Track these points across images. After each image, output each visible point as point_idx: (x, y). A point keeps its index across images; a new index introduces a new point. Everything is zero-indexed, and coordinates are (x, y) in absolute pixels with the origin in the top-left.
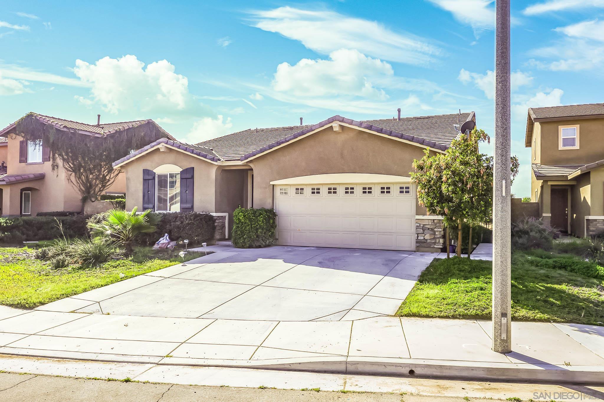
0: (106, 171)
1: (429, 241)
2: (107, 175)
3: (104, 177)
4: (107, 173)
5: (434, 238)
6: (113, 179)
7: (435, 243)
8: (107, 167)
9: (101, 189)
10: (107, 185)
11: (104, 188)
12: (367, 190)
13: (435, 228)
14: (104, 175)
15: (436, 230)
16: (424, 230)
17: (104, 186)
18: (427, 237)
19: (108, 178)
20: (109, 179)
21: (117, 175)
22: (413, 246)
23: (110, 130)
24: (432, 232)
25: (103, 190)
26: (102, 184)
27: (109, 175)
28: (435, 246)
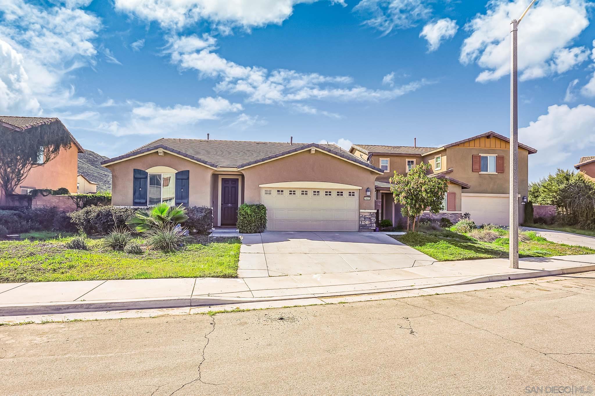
0: (21, 165)
1: (368, 225)
2: (21, 169)
3: (19, 171)
4: (21, 168)
5: (371, 223)
6: (26, 174)
7: (371, 226)
8: (21, 161)
9: (17, 183)
10: (21, 179)
11: (19, 182)
12: (328, 193)
13: (371, 217)
14: (19, 169)
15: (372, 218)
16: (365, 219)
17: (19, 180)
18: (367, 222)
19: (22, 172)
20: (23, 174)
21: (30, 169)
22: (357, 229)
23: (27, 125)
24: (369, 220)
25: (18, 184)
26: (18, 178)
27: (23, 170)
28: (371, 228)
